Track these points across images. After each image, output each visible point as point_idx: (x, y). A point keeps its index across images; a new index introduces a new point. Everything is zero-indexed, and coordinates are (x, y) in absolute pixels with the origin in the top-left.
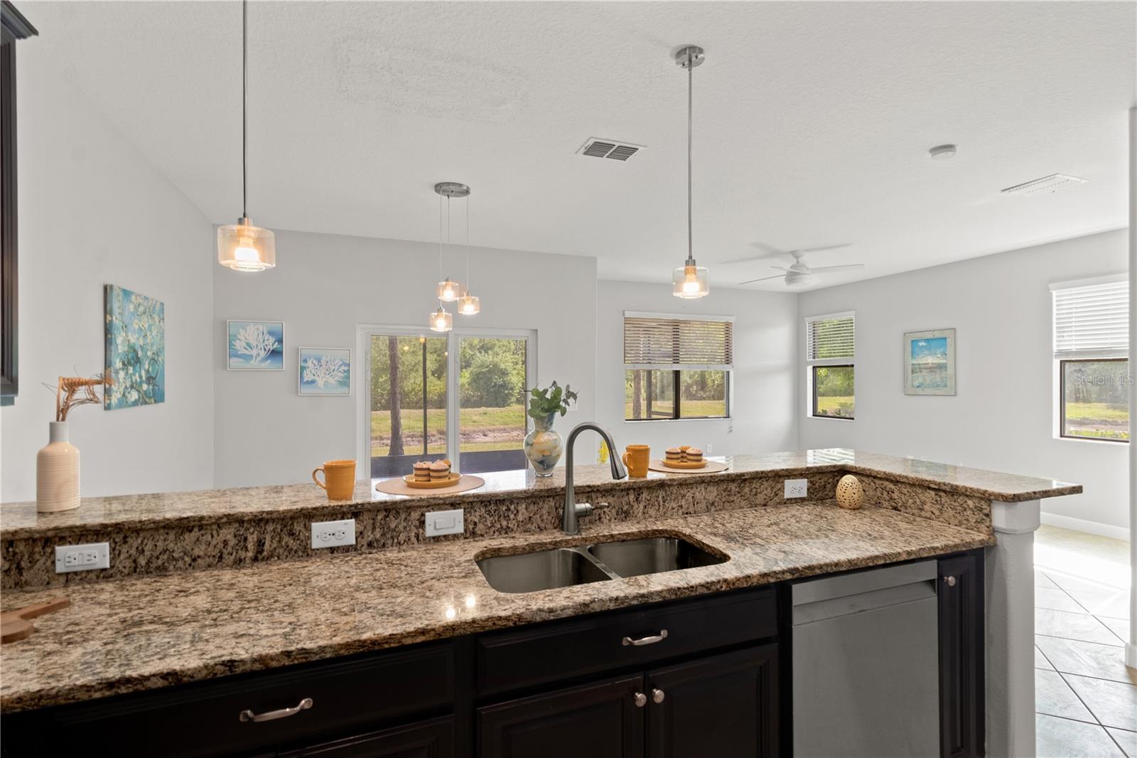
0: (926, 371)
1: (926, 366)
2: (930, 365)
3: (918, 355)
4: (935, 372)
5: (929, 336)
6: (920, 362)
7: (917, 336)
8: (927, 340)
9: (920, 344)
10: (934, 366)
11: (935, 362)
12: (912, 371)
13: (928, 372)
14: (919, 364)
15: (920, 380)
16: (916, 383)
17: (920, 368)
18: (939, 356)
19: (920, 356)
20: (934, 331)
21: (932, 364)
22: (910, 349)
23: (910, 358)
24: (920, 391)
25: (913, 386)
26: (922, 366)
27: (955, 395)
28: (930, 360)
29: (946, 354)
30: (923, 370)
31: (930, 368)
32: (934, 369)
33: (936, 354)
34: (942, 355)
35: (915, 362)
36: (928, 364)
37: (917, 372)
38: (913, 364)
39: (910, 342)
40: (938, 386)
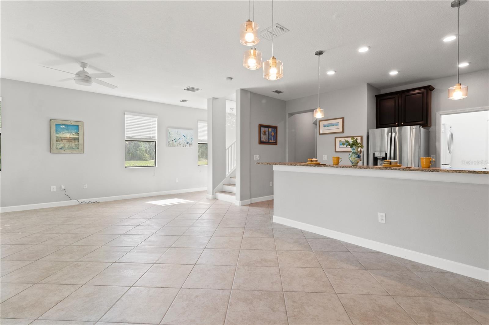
0: (65, 141)
1: (65, 138)
2: (68, 138)
3: (60, 133)
4: (72, 141)
5: (69, 123)
6: (61, 136)
7: (58, 122)
8: (65, 125)
9: (62, 127)
10: (71, 138)
11: (70, 136)
12: (56, 140)
13: (67, 142)
14: (60, 137)
15: (62, 145)
16: (59, 147)
17: (61, 139)
18: (74, 134)
19: (62, 133)
20: (71, 121)
21: (70, 137)
22: (55, 128)
23: (55, 133)
24: (62, 151)
25: (57, 148)
26: (63, 138)
27: (84, 153)
28: (68, 135)
29: (78, 134)
30: (63, 140)
31: (68, 139)
32: (69, 140)
33: (72, 133)
34: (76, 134)
35: (58, 136)
36: (67, 137)
37: (59, 141)
38: (56, 137)
39: (55, 125)
40: (73, 149)
